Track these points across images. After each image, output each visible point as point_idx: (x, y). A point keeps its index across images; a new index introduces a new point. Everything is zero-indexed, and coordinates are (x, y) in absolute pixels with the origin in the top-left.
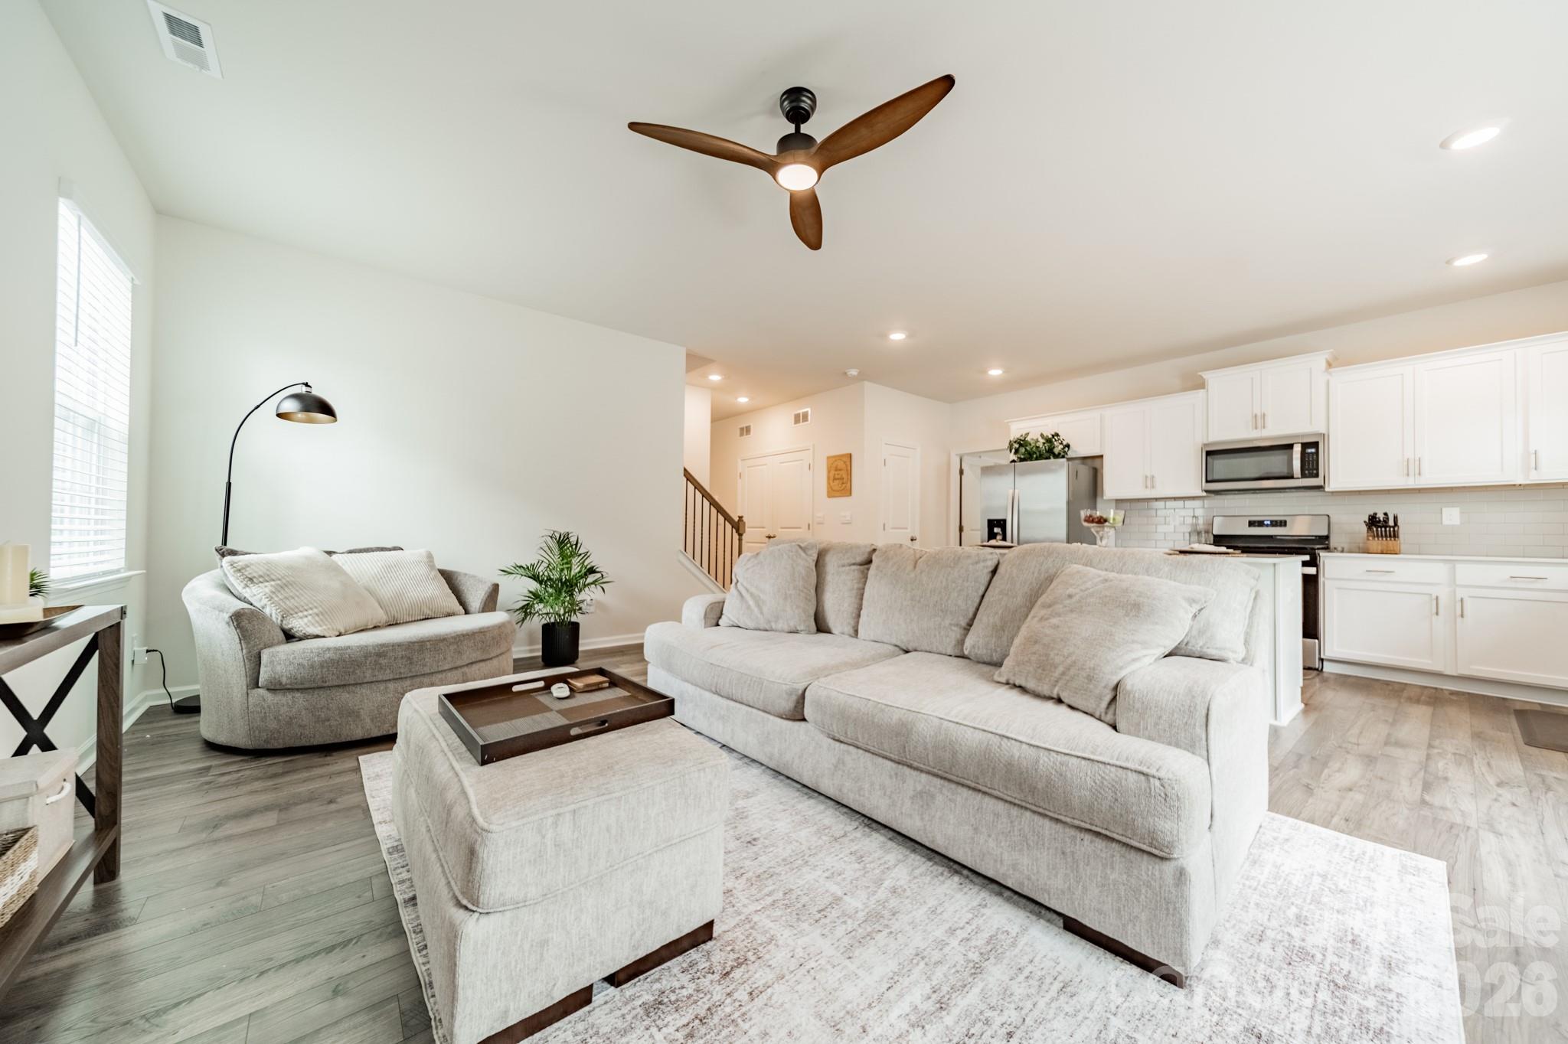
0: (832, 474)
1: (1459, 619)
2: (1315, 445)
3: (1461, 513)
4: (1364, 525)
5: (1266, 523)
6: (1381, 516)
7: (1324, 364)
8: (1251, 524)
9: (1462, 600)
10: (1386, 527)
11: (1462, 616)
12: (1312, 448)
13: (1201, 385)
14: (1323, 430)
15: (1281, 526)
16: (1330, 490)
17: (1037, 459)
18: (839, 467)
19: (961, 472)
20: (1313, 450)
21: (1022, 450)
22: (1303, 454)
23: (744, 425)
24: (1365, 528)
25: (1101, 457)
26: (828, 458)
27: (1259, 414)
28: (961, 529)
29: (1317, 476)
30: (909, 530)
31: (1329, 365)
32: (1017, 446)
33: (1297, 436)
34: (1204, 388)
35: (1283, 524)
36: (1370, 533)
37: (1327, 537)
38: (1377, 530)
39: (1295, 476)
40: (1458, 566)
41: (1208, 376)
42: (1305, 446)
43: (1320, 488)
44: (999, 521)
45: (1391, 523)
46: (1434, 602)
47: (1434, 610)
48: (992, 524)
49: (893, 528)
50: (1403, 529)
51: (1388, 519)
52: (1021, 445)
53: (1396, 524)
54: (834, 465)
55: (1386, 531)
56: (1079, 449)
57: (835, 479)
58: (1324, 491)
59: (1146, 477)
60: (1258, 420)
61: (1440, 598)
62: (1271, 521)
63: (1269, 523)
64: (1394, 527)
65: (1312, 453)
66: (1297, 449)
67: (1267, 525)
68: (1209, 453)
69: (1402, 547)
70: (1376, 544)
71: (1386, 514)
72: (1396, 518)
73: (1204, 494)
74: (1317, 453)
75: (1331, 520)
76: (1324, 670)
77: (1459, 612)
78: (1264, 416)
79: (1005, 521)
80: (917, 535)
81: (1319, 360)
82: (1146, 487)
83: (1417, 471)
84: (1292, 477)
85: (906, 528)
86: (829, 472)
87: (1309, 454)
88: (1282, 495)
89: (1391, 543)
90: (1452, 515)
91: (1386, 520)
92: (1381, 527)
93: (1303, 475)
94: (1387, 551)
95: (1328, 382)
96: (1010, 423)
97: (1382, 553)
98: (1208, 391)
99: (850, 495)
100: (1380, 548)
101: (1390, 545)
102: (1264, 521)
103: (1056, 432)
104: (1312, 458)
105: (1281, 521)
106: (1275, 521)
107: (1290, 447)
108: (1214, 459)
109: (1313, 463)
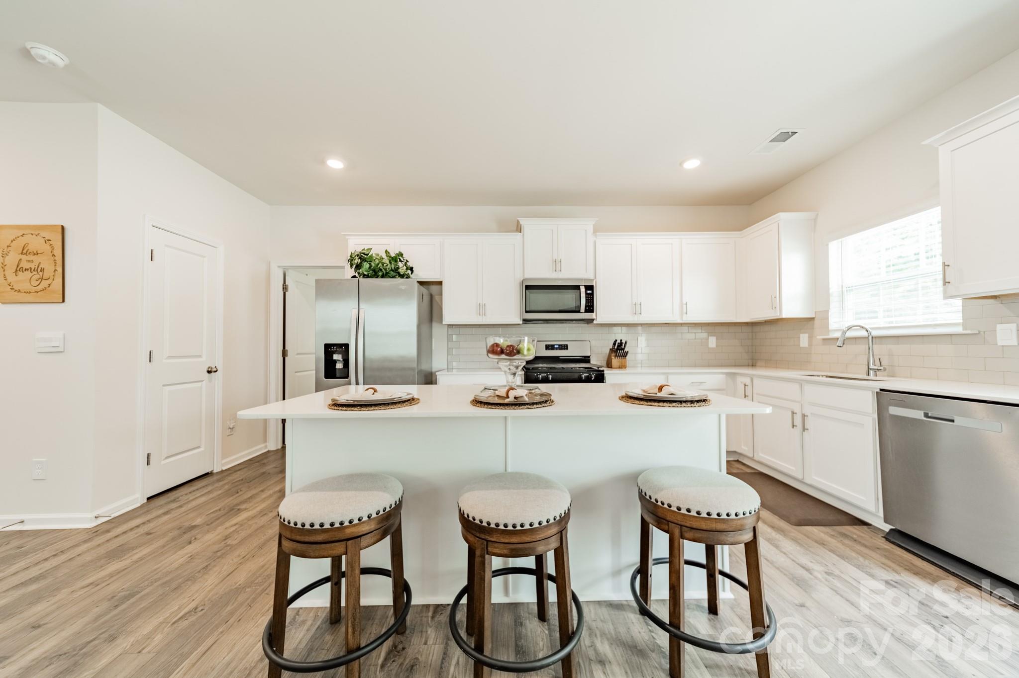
0: (13, 263)
2: (592, 288)
5: (556, 346)
7: (592, 229)
8: (548, 347)
12: (590, 290)
13: (519, 229)
14: (592, 277)
15: (564, 349)
16: (598, 323)
17: (383, 277)
18: (32, 248)
19: (285, 288)
20: (591, 292)
21: (366, 265)
22: (586, 294)
25: (440, 283)
27: (557, 260)
28: (284, 354)
29: (594, 312)
30: (203, 359)
31: (596, 231)
32: (357, 261)
33: (581, 280)
34: (521, 232)
35: (565, 347)
36: (613, 354)
37: (589, 357)
38: (617, 352)
39: (582, 311)
41: (526, 223)
42: (586, 288)
43: (593, 321)
44: (340, 345)
48: (329, 349)
49: (170, 357)
51: (622, 343)
52: (363, 260)
53: (625, 347)
54: (18, 246)
55: (622, 353)
56: (423, 273)
57: (21, 270)
58: (594, 324)
59: (480, 305)
60: (557, 265)
62: (559, 345)
63: (557, 346)
64: (624, 350)
65: (590, 294)
66: (583, 290)
67: (557, 349)
68: (528, 287)
70: (616, 361)
71: (621, 340)
72: (626, 343)
73: (523, 322)
74: (593, 294)
78: (560, 261)
79: (347, 346)
80: (218, 363)
81: (589, 224)
82: (479, 314)
83: (640, 312)
84: (579, 312)
85: (200, 356)
92: (620, 350)
93: (586, 311)
94: (622, 366)
95: (595, 242)
96: (347, 237)
97: (619, 368)
98: (523, 235)
99: (63, 301)
100: (618, 365)
101: (623, 362)
102: (554, 345)
103: (400, 252)
104: (590, 298)
105: (564, 345)
106: (562, 345)
107: (577, 288)
108: (530, 293)
109: (590, 301)
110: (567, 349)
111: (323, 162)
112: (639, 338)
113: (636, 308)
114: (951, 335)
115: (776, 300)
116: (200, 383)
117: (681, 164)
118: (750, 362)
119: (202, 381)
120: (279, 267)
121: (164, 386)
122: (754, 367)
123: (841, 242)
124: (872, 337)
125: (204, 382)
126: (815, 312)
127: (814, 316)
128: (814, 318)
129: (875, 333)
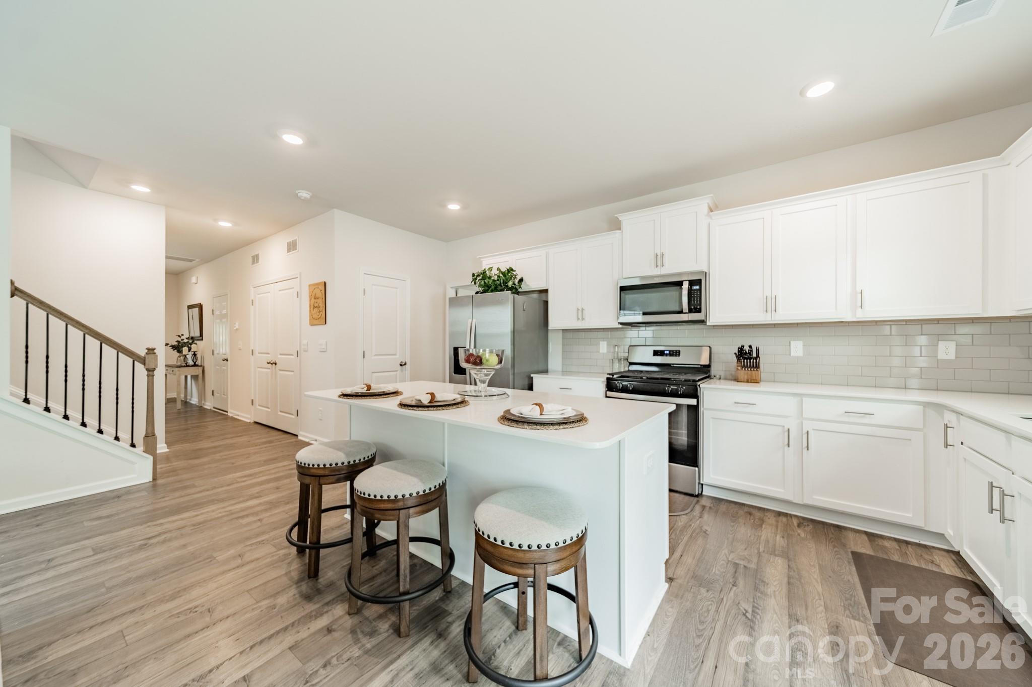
0: (312, 304)
1: (805, 450)
2: (699, 282)
3: (804, 346)
4: (735, 356)
5: (666, 352)
6: (747, 348)
7: (706, 209)
8: (656, 353)
9: (807, 432)
10: (750, 359)
11: (808, 448)
12: (696, 285)
13: (619, 226)
14: (705, 269)
15: (676, 355)
16: (711, 324)
17: (494, 291)
18: (317, 296)
20: (697, 287)
21: (484, 282)
22: (690, 291)
23: (254, 254)
24: (735, 360)
25: (547, 291)
26: (310, 286)
27: (659, 254)
29: (699, 311)
30: (397, 356)
31: (710, 209)
32: (479, 278)
33: (686, 272)
34: (619, 229)
35: (676, 353)
36: (739, 364)
37: (709, 366)
38: (744, 361)
39: (684, 312)
40: (806, 400)
41: (625, 218)
42: (692, 283)
43: (702, 322)
45: (754, 355)
46: (786, 434)
47: (786, 442)
48: (457, 351)
49: (376, 355)
50: (763, 361)
51: (752, 351)
52: (482, 278)
53: (758, 356)
54: (313, 294)
55: (750, 362)
57: (315, 307)
58: (706, 324)
59: (578, 310)
60: (659, 259)
61: (790, 431)
62: (670, 351)
63: (668, 352)
64: (756, 358)
65: (697, 290)
66: (686, 286)
67: (667, 355)
68: (623, 289)
69: (763, 376)
70: (743, 373)
71: (750, 347)
72: (757, 350)
73: (620, 326)
74: (700, 289)
75: (712, 350)
76: (703, 493)
77: (805, 445)
78: (662, 255)
80: (407, 359)
81: (701, 205)
82: (578, 319)
83: (773, 309)
84: (681, 312)
85: (395, 355)
86: (310, 300)
87: (694, 290)
88: (678, 327)
89: (754, 373)
90: (797, 348)
91: (750, 353)
92: (747, 359)
93: (691, 311)
94: (751, 380)
95: (709, 224)
96: (482, 260)
97: (748, 382)
98: (622, 232)
99: (326, 323)
100: (746, 377)
101: (754, 375)
102: (664, 351)
103: (510, 268)
104: (697, 294)
105: (676, 351)
106: (673, 351)
107: (680, 284)
108: (625, 294)
109: (697, 299)
110: (679, 355)
111: (445, 206)
112: (792, 343)
113: (770, 303)
116: (395, 373)
117: (802, 93)
119: (397, 371)
120: (452, 288)
121: (373, 373)
125: (398, 372)
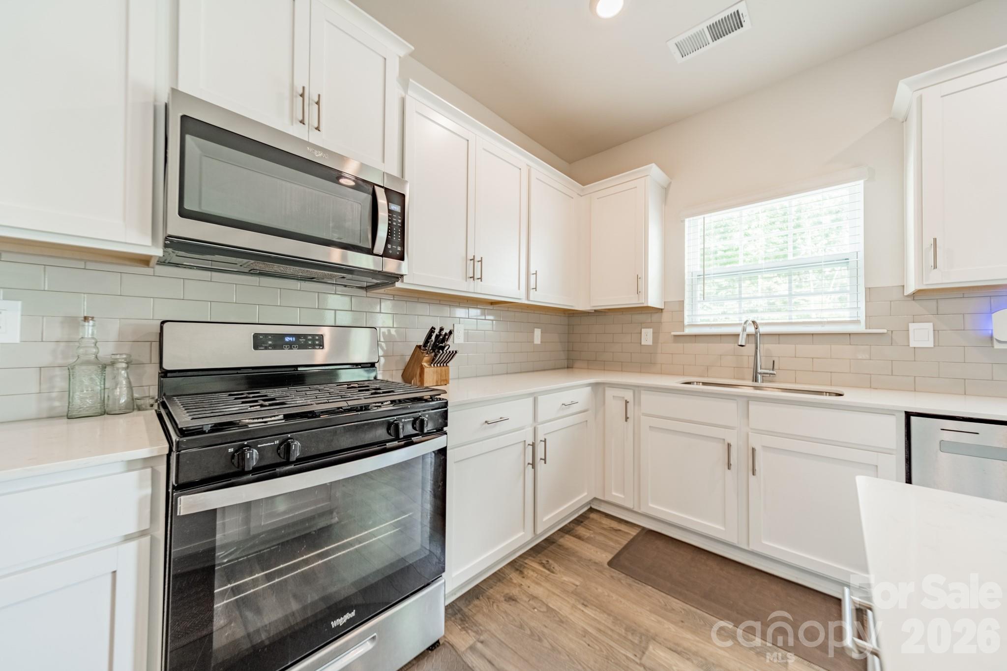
2: (399, 199)
5: (287, 339)
12: (395, 204)
14: (395, 172)
15: (313, 346)
20: (397, 208)
29: (402, 256)
42: (388, 197)
60: (307, 106)
62: (294, 336)
63: (291, 339)
65: (396, 213)
67: (291, 346)
70: (432, 372)
74: (403, 216)
78: (316, 102)
81: (393, 52)
83: (479, 276)
84: (372, 251)
87: (393, 212)
89: (444, 370)
93: (385, 252)
94: (441, 381)
95: (403, 101)
97: (437, 385)
100: (435, 378)
101: (444, 373)
102: (283, 336)
104: (397, 222)
106: (305, 336)
109: (397, 231)
113: (474, 266)
114: (850, 334)
115: (639, 283)
118: (565, 363)
122: (569, 369)
123: (704, 218)
124: (760, 334)
126: (664, 302)
127: (663, 308)
128: (662, 309)
129: (762, 330)
